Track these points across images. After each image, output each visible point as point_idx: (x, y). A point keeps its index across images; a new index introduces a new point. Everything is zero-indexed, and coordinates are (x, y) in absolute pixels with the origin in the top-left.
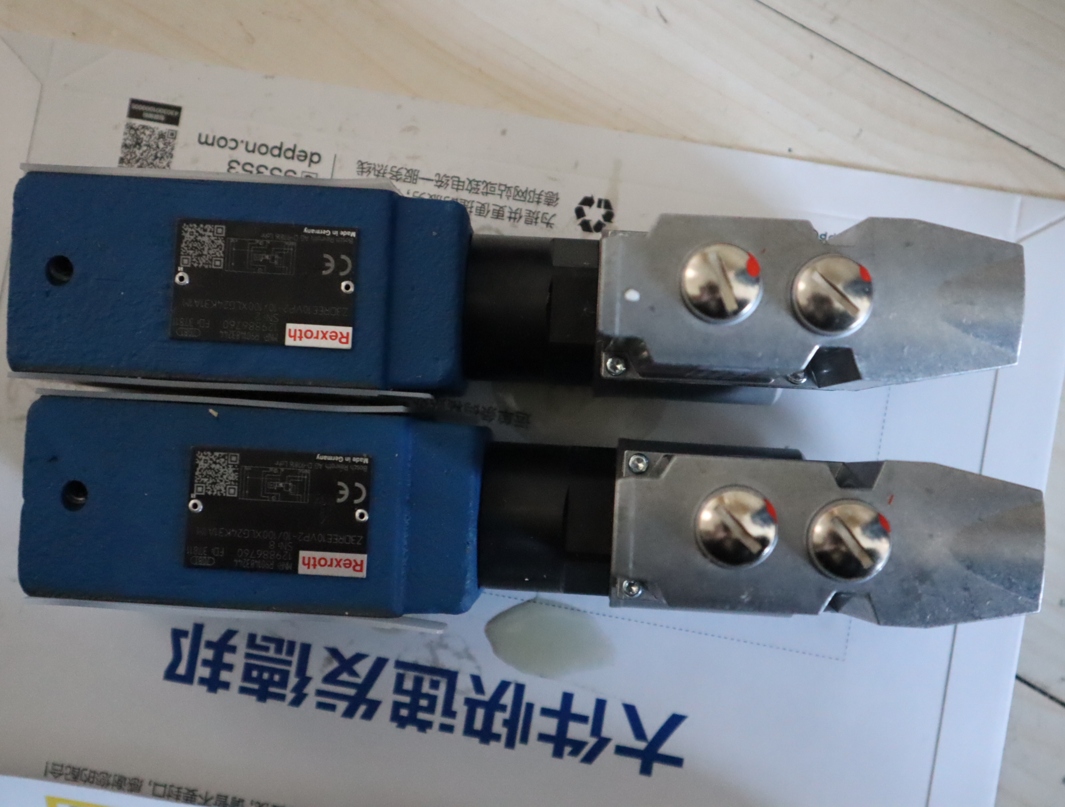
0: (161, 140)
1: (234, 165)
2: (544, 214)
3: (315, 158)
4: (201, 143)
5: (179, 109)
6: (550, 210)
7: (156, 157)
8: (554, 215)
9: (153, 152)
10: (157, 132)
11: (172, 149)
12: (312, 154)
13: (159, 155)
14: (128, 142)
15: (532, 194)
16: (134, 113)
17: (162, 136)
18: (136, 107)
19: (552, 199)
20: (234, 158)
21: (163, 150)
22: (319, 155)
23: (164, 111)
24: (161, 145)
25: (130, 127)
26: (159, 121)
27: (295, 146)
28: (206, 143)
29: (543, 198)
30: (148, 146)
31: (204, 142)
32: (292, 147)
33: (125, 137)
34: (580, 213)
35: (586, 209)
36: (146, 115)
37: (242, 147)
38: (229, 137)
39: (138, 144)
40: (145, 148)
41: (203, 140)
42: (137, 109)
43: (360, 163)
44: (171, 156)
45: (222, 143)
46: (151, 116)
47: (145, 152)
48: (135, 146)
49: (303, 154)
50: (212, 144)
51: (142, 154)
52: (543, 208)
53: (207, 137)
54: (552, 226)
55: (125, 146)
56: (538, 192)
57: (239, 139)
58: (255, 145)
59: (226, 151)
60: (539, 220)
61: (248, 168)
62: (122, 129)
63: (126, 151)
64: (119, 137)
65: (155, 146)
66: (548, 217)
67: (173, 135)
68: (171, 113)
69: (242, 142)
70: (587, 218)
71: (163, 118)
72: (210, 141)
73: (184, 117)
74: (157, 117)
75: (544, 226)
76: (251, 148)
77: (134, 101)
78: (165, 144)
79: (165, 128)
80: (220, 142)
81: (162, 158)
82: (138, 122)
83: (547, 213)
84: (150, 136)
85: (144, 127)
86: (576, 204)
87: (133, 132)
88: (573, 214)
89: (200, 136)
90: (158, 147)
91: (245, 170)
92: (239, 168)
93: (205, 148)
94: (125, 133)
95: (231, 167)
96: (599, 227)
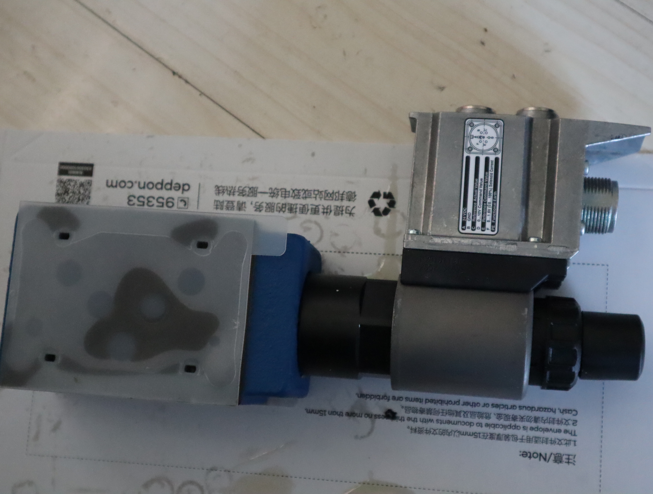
0: (82, 188)
1: (132, 198)
2: (347, 207)
3: (186, 187)
4: (108, 186)
5: (92, 166)
6: (351, 204)
7: (79, 200)
8: (354, 207)
9: (77, 197)
10: (78, 183)
11: (90, 193)
12: (184, 185)
13: (81, 198)
14: (59, 192)
15: (337, 195)
16: (62, 172)
17: (82, 185)
18: (64, 167)
19: (351, 196)
20: (131, 194)
21: (83, 194)
22: (189, 185)
23: (82, 168)
24: (82, 191)
25: (60, 182)
26: (79, 175)
27: (172, 181)
28: (112, 186)
29: (345, 196)
30: (74, 193)
31: (110, 185)
32: (170, 181)
33: (58, 188)
34: (371, 203)
35: (376, 200)
36: (70, 172)
37: (136, 186)
38: (126, 180)
39: (66, 192)
40: (71, 194)
41: (110, 184)
42: (64, 169)
43: (217, 187)
44: (89, 197)
45: (123, 184)
46: (74, 172)
47: (71, 197)
48: (64, 194)
49: (177, 186)
50: (116, 186)
52: (345, 203)
53: (112, 182)
54: (354, 215)
55: (58, 194)
56: (341, 192)
57: (134, 180)
58: (145, 183)
59: (126, 190)
60: (344, 212)
61: (141, 199)
62: (55, 183)
63: (59, 198)
64: (53, 188)
65: (77, 192)
66: (350, 209)
67: (90, 183)
68: (87, 169)
69: (136, 182)
70: (377, 207)
71: (81, 173)
72: (114, 184)
73: (97, 170)
74: (77, 172)
75: (348, 215)
76: (142, 185)
77: (62, 164)
78: (84, 190)
79: (83, 179)
80: (121, 184)
81: (83, 199)
82: (65, 178)
83: (349, 207)
84: (74, 186)
85: (69, 180)
86: (368, 198)
87: (62, 184)
88: (367, 205)
89: (107, 182)
90: (80, 192)
91: (139, 201)
92: (135, 201)
93: (111, 189)
94: (57, 186)
95: (130, 201)
96: (386, 212)
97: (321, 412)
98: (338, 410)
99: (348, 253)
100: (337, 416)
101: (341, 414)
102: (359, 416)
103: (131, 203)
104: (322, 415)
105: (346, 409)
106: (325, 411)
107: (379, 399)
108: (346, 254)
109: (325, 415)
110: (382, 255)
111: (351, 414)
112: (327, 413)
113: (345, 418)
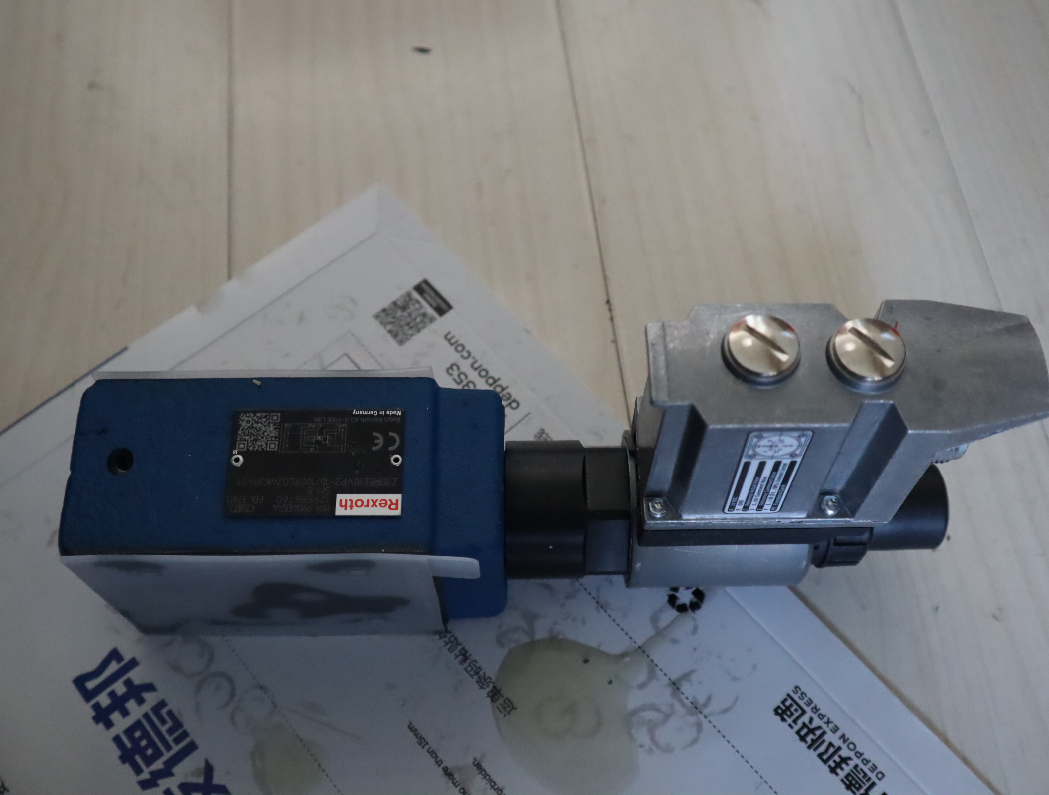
0: (421, 317)
1: (455, 368)
3: (514, 405)
4: (445, 337)
5: (450, 307)
7: (408, 324)
9: (409, 320)
10: (422, 311)
11: (424, 328)
12: (514, 401)
13: (412, 325)
14: (399, 303)
16: (419, 289)
17: (424, 315)
18: (424, 286)
20: (459, 364)
21: (417, 324)
22: (518, 405)
23: (439, 301)
24: (418, 320)
25: (409, 295)
26: (431, 305)
27: (507, 387)
28: (449, 341)
30: (410, 315)
31: (448, 338)
32: (504, 386)
33: (400, 298)
34: (675, 587)
35: (682, 588)
36: (425, 295)
37: (470, 361)
38: (467, 348)
39: (404, 308)
40: (406, 314)
41: (449, 337)
42: (423, 288)
43: (542, 431)
44: (419, 331)
45: (460, 348)
46: (428, 298)
48: (400, 308)
49: (508, 396)
50: (452, 344)
51: (401, 316)
53: (453, 337)
55: (395, 303)
57: (473, 354)
58: (480, 366)
59: (458, 355)
61: (463, 377)
62: (403, 292)
64: (396, 294)
65: (414, 317)
67: (432, 320)
68: (443, 306)
69: (474, 358)
70: (678, 595)
71: (434, 304)
72: (453, 341)
73: (450, 315)
74: (431, 301)
76: (476, 365)
77: (425, 282)
78: (421, 321)
79: (430, 311)
80: (458, 347)
81: (411, 328)
82: (416, 295)
84: (416, 309)
85: (418, 302)
87: (408, 298)
89: (449, 333)
90: (415, 319)
91: (459, 376)
92: (456, 373)
93: (446, 343)
94: (402, 296)
95: (451, 367)
96: (682, 609)
97: (422, 741)
98: (441, 756)
99: (606, 611)
100: (433, 760)
101: (438, 763)
102: (454, 784)
103: (450, 371)
104: (420, 744)
105: (449, 763)
106: (427, 743)
107: (492, 787)
108: (602, 612)
109: (423, 747)
110: (636, 646)
111: (448, 774)
112: (427, 747)
113: (439, 771)
